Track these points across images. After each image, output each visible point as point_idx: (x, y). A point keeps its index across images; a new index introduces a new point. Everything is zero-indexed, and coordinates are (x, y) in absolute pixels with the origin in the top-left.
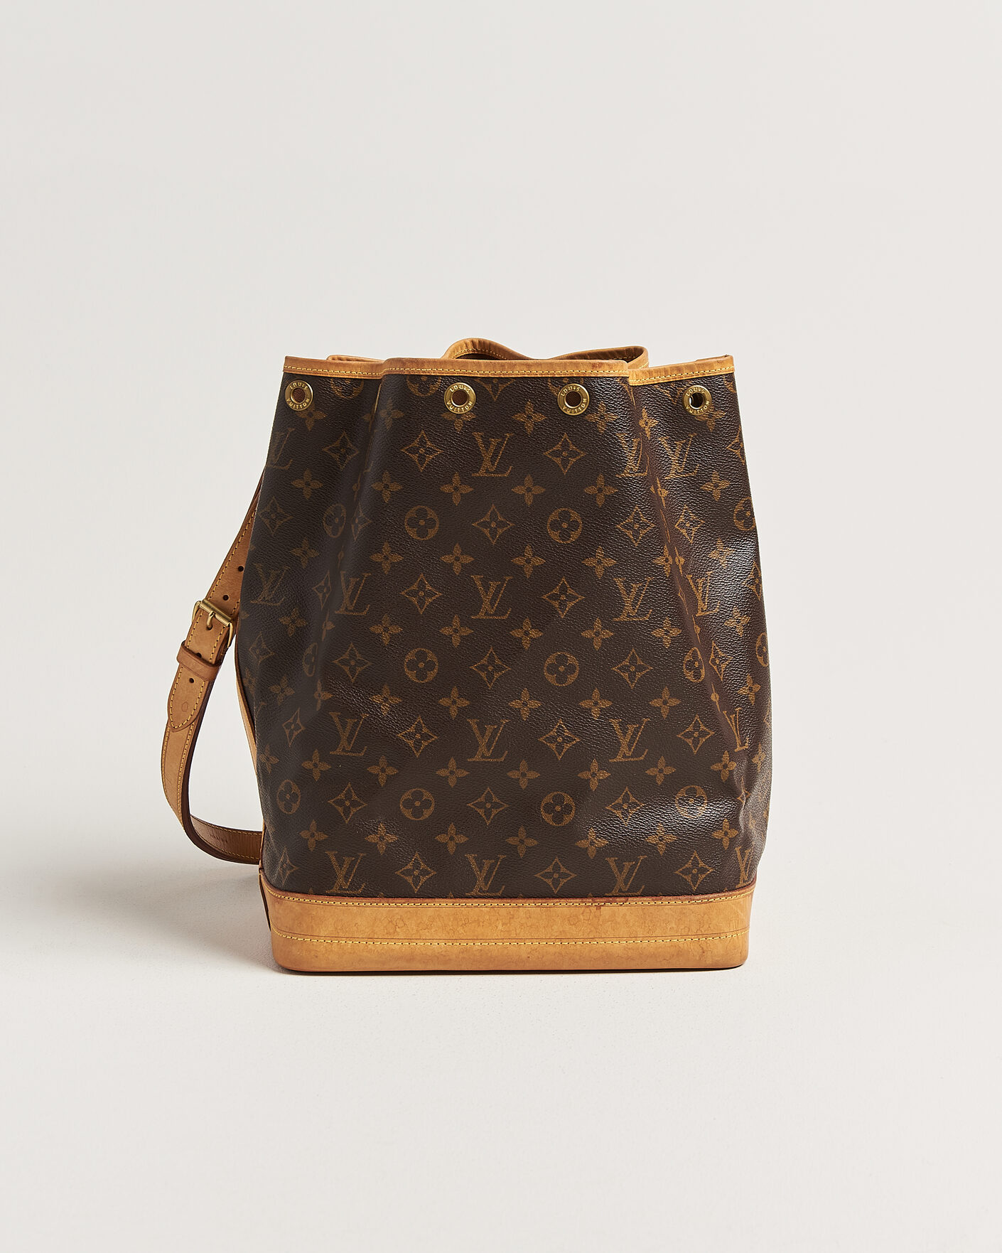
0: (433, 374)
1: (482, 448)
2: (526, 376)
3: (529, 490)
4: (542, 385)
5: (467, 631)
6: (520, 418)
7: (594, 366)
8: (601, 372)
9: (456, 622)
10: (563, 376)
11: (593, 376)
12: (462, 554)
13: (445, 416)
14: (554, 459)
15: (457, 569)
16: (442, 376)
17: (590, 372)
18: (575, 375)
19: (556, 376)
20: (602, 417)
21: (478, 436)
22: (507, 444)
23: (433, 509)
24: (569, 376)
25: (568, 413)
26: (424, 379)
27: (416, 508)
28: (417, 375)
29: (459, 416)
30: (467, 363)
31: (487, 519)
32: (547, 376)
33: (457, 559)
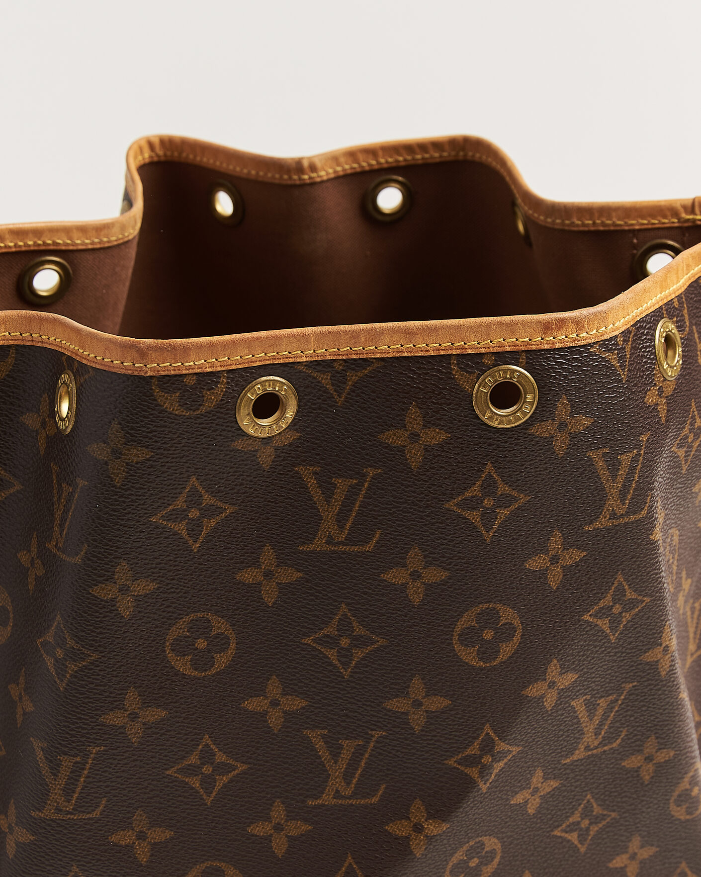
0: (209, 370)
1: (317, 495)
2: (406, 354)
3: (415, 575)
4: (439, 371)
5: (298, 828)
6: (395, 438)
7: (547, 327)
8: (562, 339)
9: (278, 812)
10: (483, 351)
11: (546, 347)
12: (284, 694)
13: (239, 445)
14: (467, 514)
15: (275, 720)
16: (229, 371)
17: (540, 341)
18: (508, 349)
19: (469, 351)
20: (562, 426)
21: (308, 474)
22: (369, 488)
23: (223, 617)
24: (495, 350)
25: (495, 424)
26: (192, 381)
27: (187, 619)
28: (176, 376)
29: (267, 440)
30: (279, 338)
31: (330, 630)
32: (450, 352)
33: (275, 704)
